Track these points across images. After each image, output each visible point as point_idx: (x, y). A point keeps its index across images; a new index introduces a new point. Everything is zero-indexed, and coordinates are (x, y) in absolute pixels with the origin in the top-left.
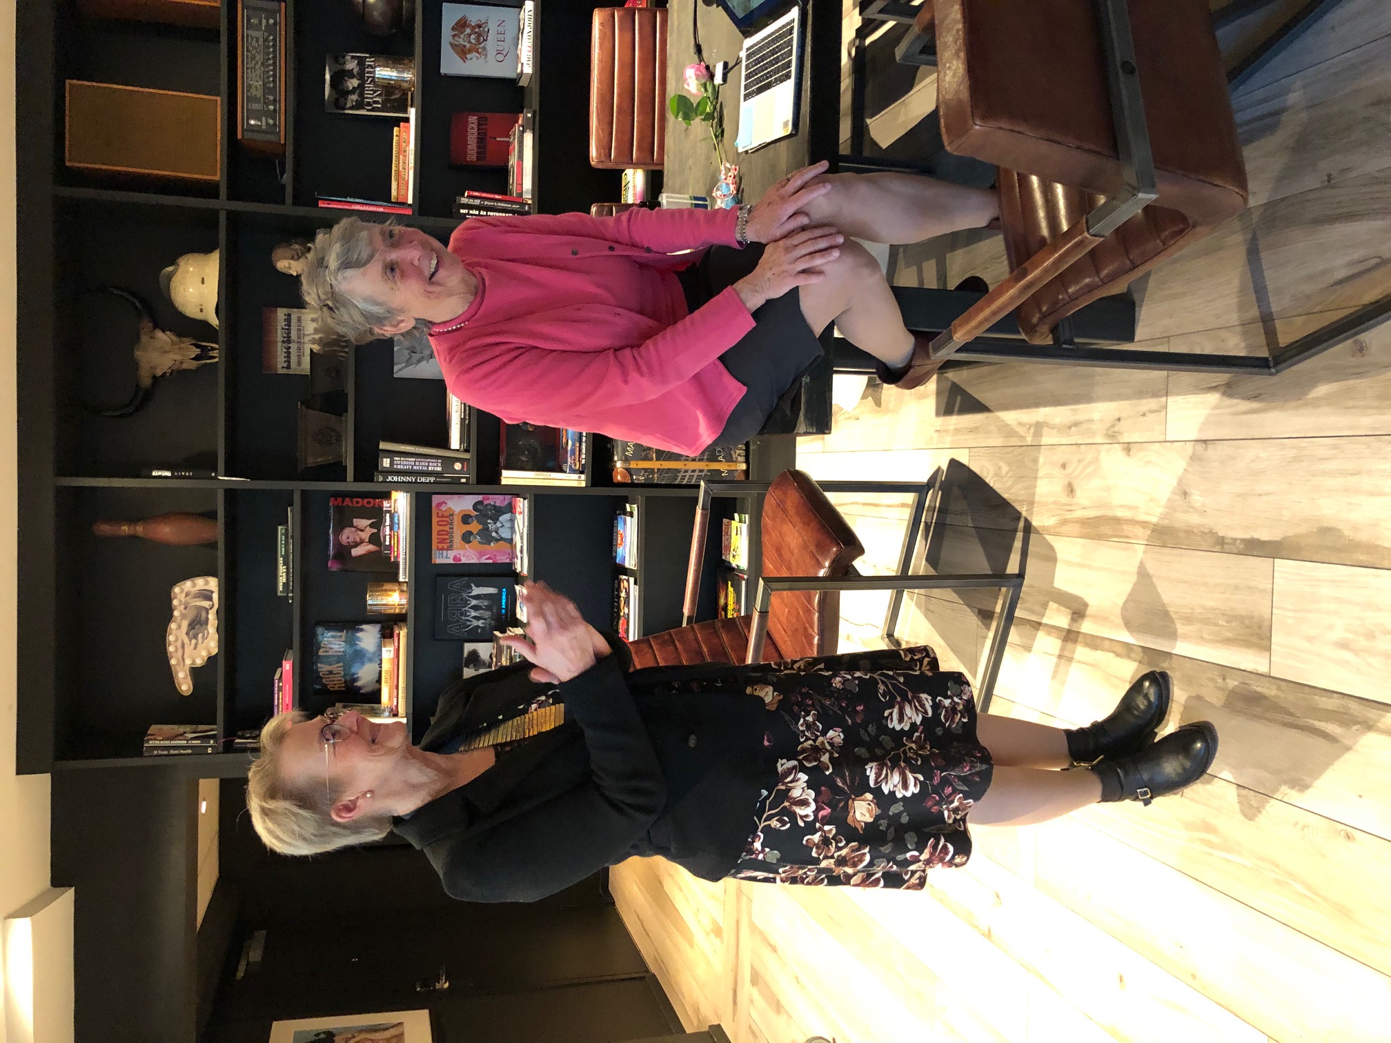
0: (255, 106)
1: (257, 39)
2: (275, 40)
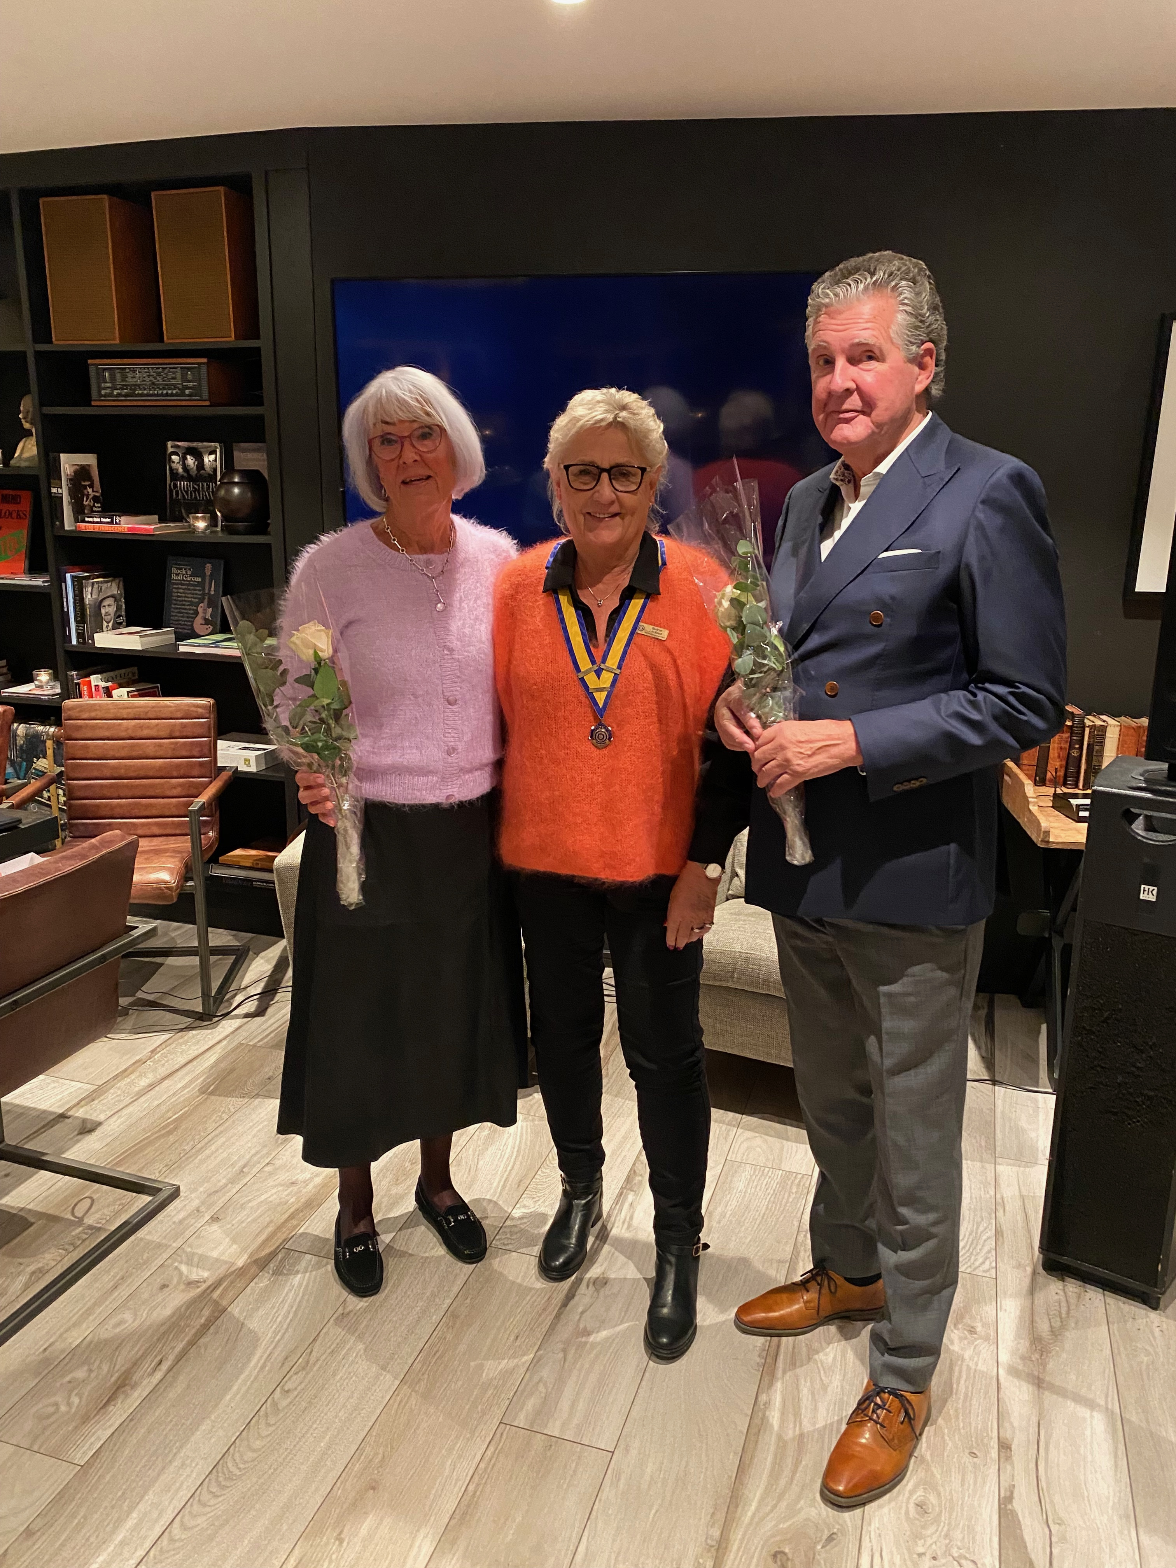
0: (118, 376)
1: (173, 378)
2: (176, 395)
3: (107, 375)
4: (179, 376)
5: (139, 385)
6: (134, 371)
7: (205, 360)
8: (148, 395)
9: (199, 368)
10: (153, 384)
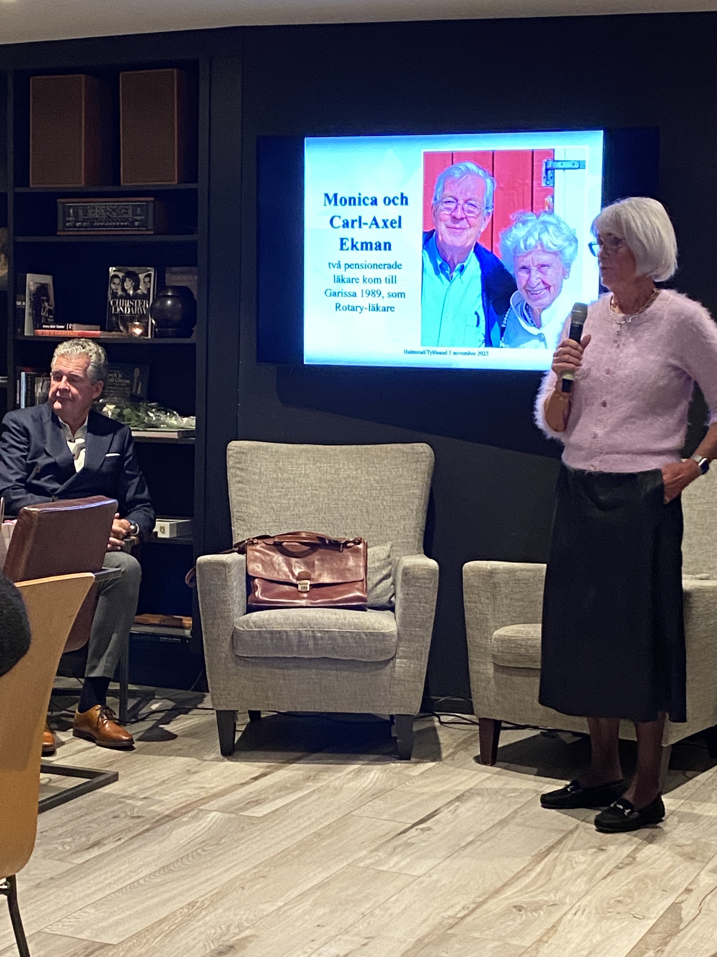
1: (126, 213)
2: (127, 226)
3: (71, 211)
4: (130, 212)
5: (97, 219)
6: (94, 208)
7: (152, 199)
8: (103, 226)
9: (147, 204)
10: (109, 217)
